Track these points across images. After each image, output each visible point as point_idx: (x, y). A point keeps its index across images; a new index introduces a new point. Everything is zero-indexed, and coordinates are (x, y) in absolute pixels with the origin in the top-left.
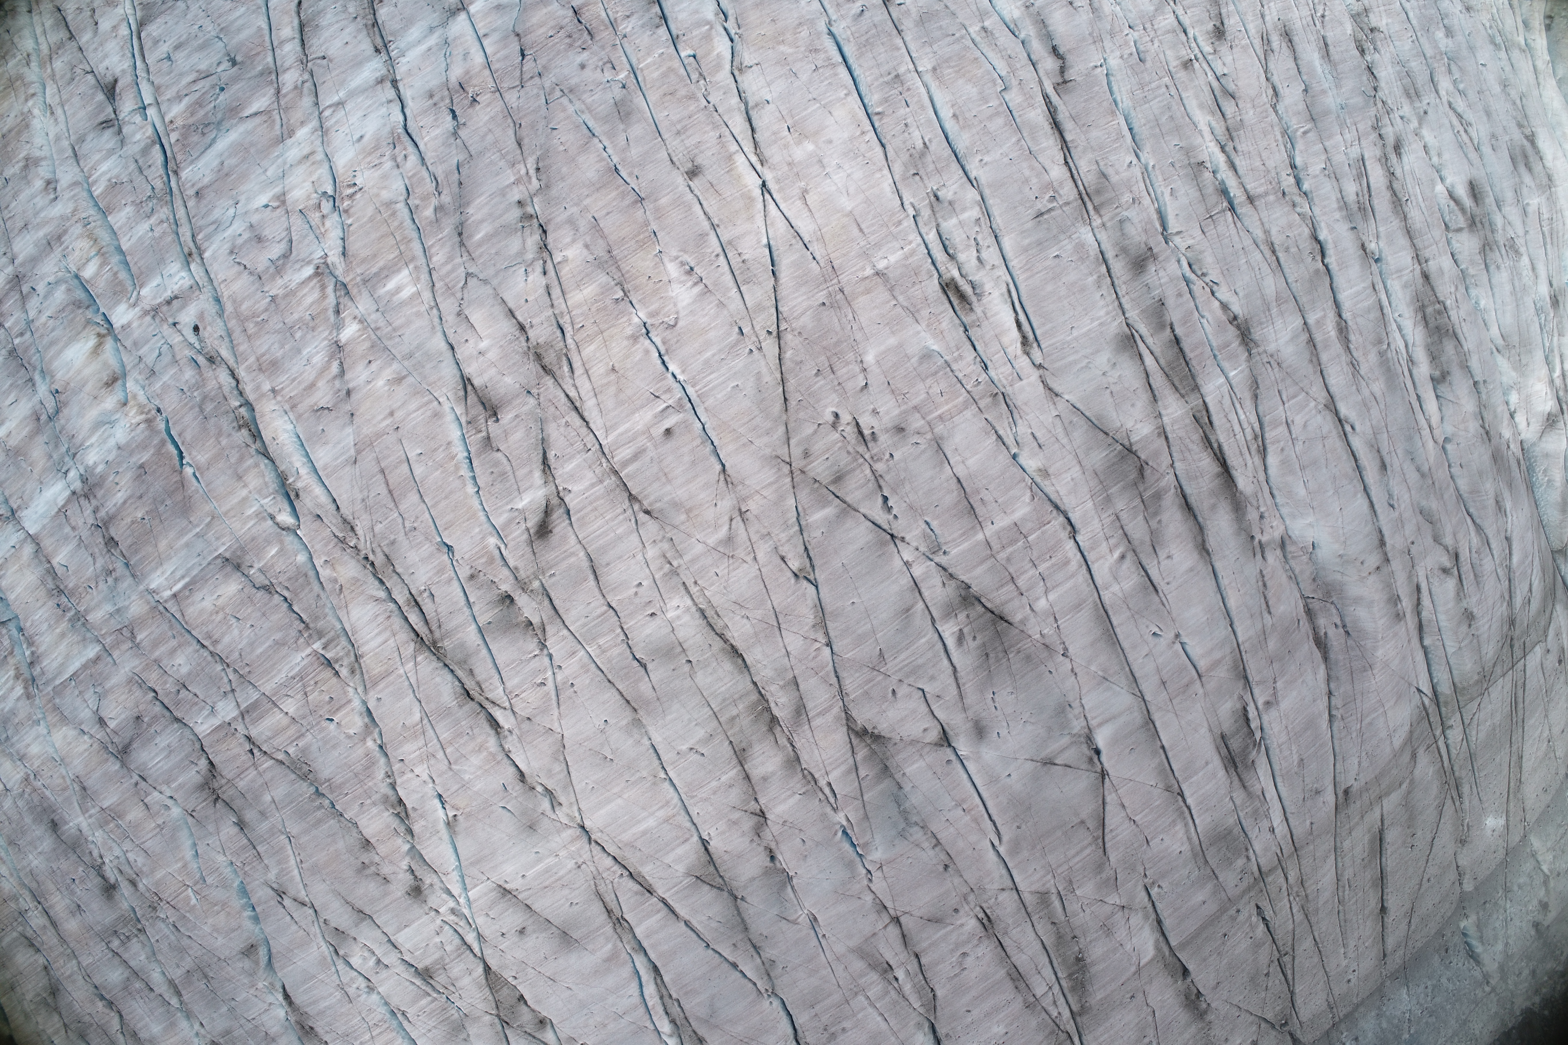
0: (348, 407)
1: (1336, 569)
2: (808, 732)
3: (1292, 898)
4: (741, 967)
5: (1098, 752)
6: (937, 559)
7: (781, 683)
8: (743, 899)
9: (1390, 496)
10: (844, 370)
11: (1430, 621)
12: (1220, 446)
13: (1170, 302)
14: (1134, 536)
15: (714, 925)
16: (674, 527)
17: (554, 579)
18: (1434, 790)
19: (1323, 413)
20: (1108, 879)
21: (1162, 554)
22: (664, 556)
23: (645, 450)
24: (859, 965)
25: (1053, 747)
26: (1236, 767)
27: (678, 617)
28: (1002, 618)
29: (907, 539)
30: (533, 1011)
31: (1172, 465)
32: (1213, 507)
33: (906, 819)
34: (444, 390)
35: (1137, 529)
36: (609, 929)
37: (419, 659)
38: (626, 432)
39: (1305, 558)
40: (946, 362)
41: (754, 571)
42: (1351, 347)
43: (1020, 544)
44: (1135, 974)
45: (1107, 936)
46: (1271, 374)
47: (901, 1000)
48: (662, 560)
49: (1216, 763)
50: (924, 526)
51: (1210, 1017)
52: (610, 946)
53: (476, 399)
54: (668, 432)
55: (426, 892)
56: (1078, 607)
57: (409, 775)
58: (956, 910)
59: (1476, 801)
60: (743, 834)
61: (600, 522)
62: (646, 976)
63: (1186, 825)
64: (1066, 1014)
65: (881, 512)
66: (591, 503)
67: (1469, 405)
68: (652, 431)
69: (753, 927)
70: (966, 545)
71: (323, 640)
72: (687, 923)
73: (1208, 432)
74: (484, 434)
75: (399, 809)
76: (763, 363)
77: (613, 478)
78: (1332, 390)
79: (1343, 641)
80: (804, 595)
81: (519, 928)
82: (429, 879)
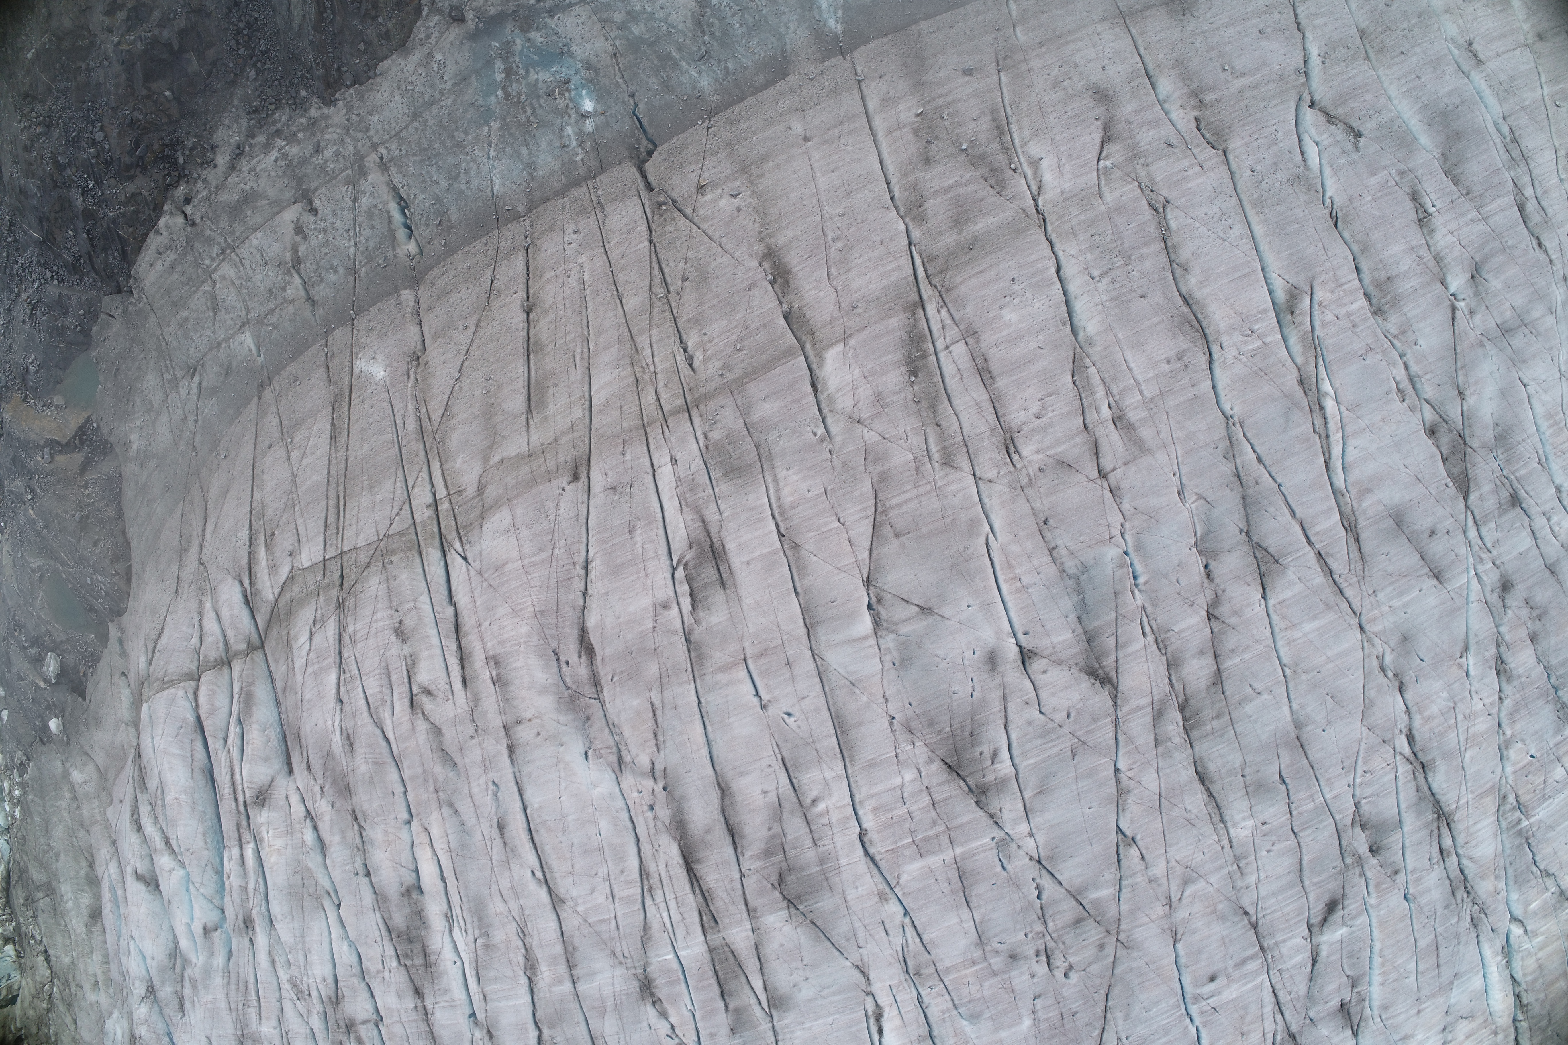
0: (1448, 1019)
1: (564, 728)
2: (1155, 693)
3: (652, 368)
4: (1253, 456)
5: (870, 607)
6: (1002, 834)
7: (1169, 744)
8: (1241, 531)
9: (495, 795)
10: (1051, 1014)
11: (448, 637)
12: (693, 889)
13: (724, 1031)
14: (800, 821)
15: (1272, 510)
16: (1228, 899)
17: (1334, 865)
18: (454, 440)
19: (568, 897)
20: (875, 461)
21: (772, 796)
22: (1242, 874)
23: (1235, 966)
24: (1146, 433)
25: (919, 626)
26: (712, 546)
27: (1244, 819)
28: (950, 767)
29: (1027, 859)
30: (1438, 447)
31: (742, 875)
32: (708, 831)
33: (1078, 584)
34: (1375, 1028)
35: (795, 827)
36: (1362, 523)
37: (1454, 806)
38: (1246, 983)
39: (598, 745)
40: (956, 1009)
41: (1172, 852)
42: (523, 951)
43: (920, 836)
44: (850, 336)
45: (880, 393)
46: (625, 947)
47: (1108, 380)
48: (1244, 871)
49: (736, 559)
50: (1008, 867)
51: (759, 248)
52: (1364, 505)
53: (1353, 1019)
54: (1212, 979)
55: (1498, 584)
56: (871, 765)
57: (1487, 701)
58: (1041, 470)
59: (398, 406)
60: (1230, 600)
61: (1286, 910)
62: (1337, 464)
63: (779, 499)
64: (931, 309)
65: (1046, 886)
66: (1289, 926)
67: (380, 858)
68: (1226, 981)
69: (1238, 500)
70: (974, 844)
71: (1519, 827)
72: (1293, 514)
73: (704, 905)
74: (1355, 990)
75: (1501, 668)
76: (1120, 1028)
77: (1265, 945)
78: (554, 917)
79: (562, 646)
80: (1132, 822)
81: (1435, 537)
82: (1494, 598)
